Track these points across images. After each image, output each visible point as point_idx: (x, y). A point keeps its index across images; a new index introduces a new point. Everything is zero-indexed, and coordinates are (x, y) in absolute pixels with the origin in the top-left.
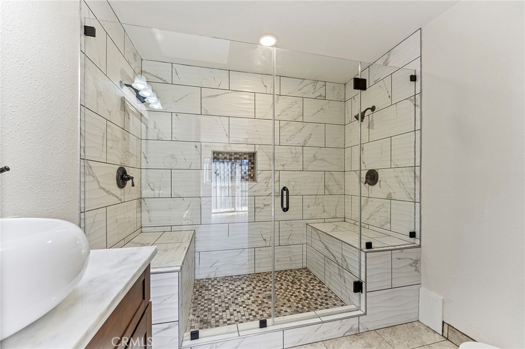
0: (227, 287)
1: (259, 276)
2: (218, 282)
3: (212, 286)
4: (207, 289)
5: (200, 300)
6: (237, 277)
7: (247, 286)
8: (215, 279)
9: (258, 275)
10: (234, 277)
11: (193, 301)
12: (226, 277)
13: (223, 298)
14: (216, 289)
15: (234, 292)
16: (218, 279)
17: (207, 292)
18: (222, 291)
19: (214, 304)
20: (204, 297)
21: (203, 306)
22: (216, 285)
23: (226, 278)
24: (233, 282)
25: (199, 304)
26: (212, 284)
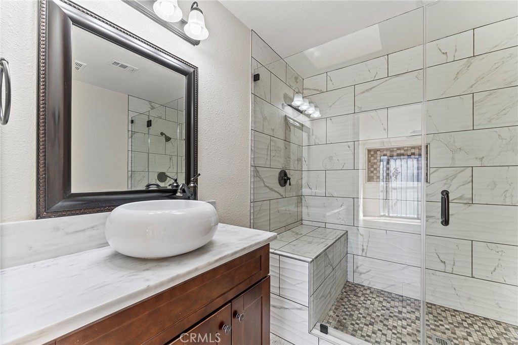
0: (380, 302)
1: (431, 308)
2: (371, 292)
3: (363, 294)
4: (356, 294)
5: (345, 302)
6: (398, 297)
7: (408, 312)
8: (369, 288)
9: (430, 306)
10: (393, 295)
11: (338, 300)
12: (382, 291)
13: (370, 311)
14: (366, 299)
15: (387, 311)
16: (372, 290)
17: (355, 298)
18: (373, 304)
19: (358, 312)
20: (350, 301)
21: (346, 308)
22: (368, 295)
23: (382, 293)
24: (390, 300)
25: (344, 305)
26: (364, 292)
